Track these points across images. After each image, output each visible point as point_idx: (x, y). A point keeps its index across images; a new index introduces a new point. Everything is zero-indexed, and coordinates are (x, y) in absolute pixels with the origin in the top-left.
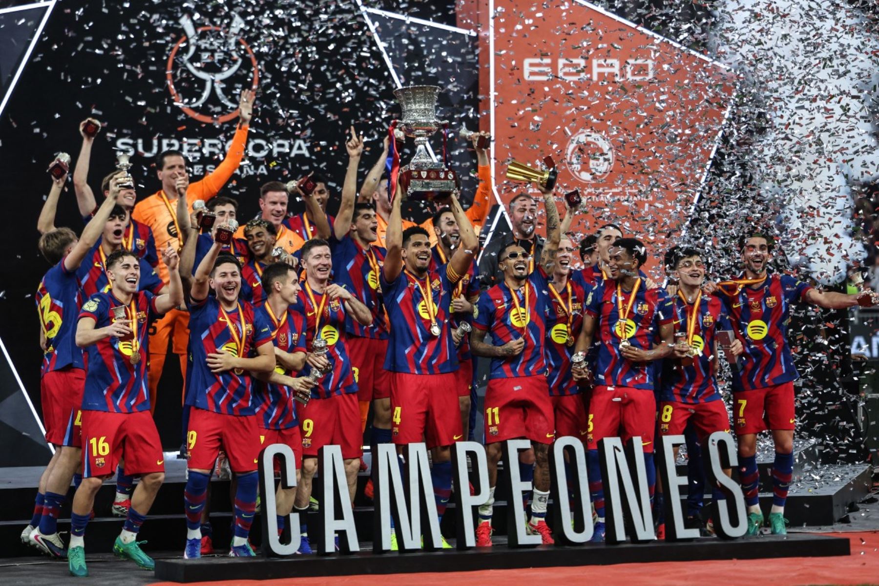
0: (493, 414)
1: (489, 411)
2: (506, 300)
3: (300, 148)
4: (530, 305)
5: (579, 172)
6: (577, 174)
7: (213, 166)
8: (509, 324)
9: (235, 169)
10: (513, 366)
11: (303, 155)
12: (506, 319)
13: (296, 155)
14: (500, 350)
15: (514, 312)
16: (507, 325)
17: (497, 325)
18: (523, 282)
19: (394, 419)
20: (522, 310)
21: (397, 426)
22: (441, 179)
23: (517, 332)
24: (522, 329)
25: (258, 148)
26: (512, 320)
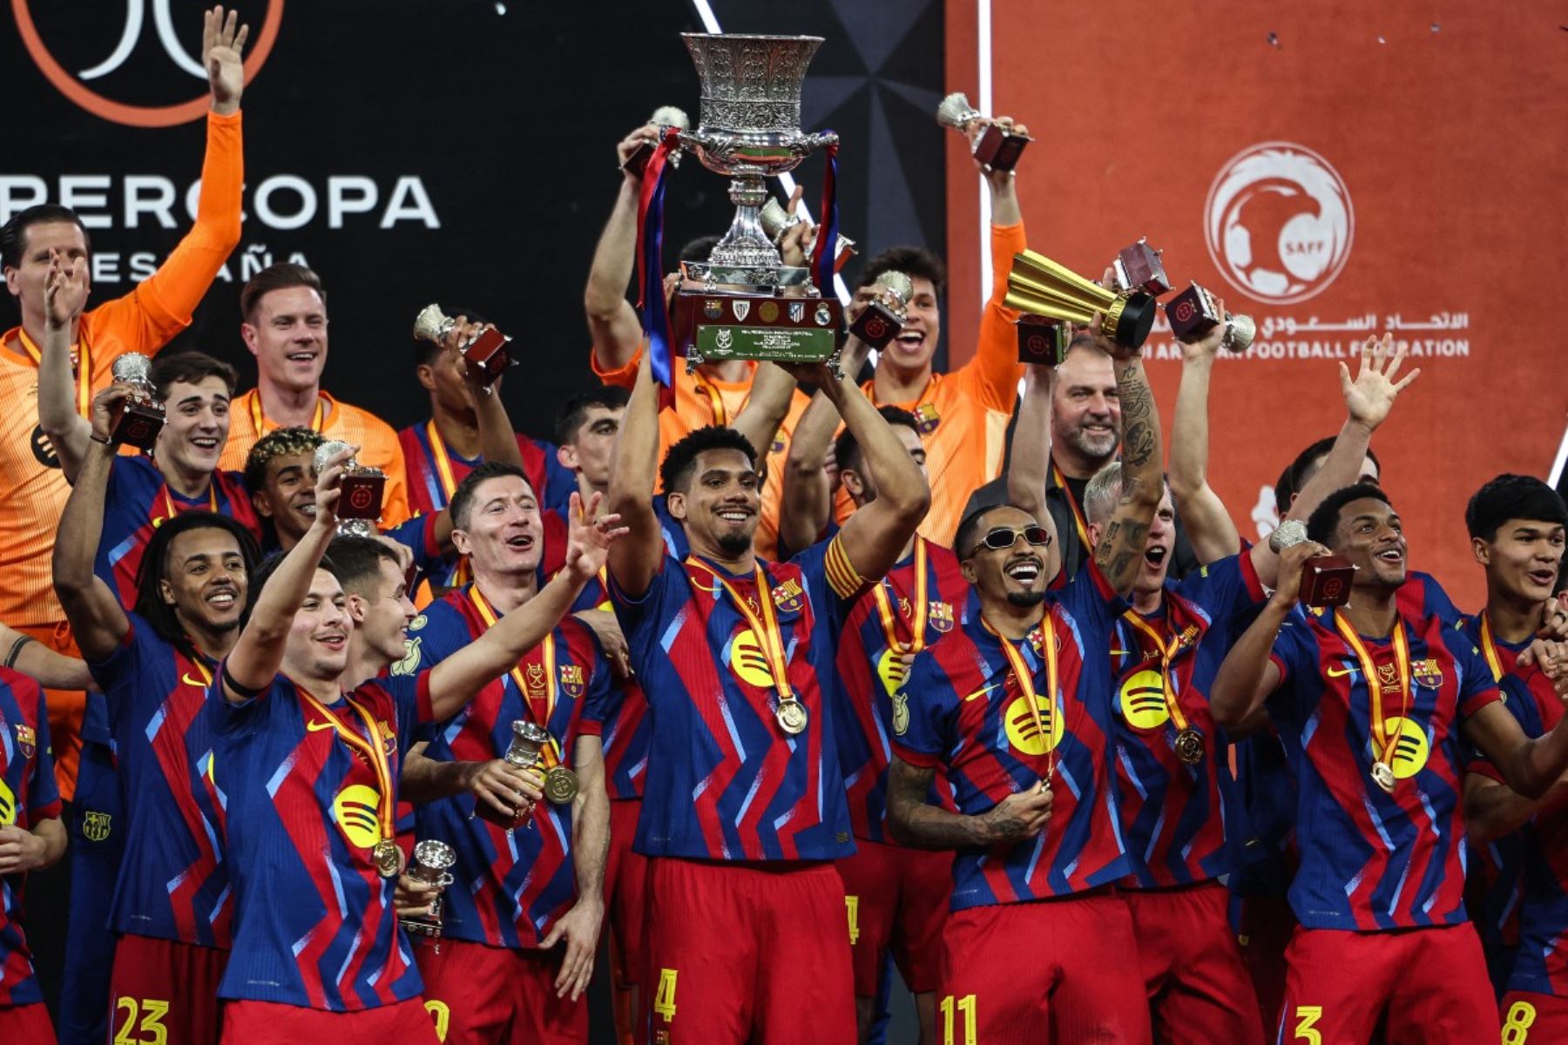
0: (959, 1016)
1: (947, 1005)
2: (988, 672)
3: (409, 201)
4: (1063, 685)
5: (1248, 270)
6: (1241, 276)
7: (151, 257)
8: (1002, 746)
9: (218, 268)
10: (1015, 871)
11: (420, 223)
12: (995, 733)
13: (400, 223)
14: (976, 824)
15: (1015, 709)
16: (994, 751)
17: (967, 749)
18: (1037, 614)
19: (659, 1007)
20: (1042, 703)
21: (665, 1026)
22: (792, 325)
23: (1029, 770)
24: (1042, 760)
25: (286, 202)
26: (1012, 734)
